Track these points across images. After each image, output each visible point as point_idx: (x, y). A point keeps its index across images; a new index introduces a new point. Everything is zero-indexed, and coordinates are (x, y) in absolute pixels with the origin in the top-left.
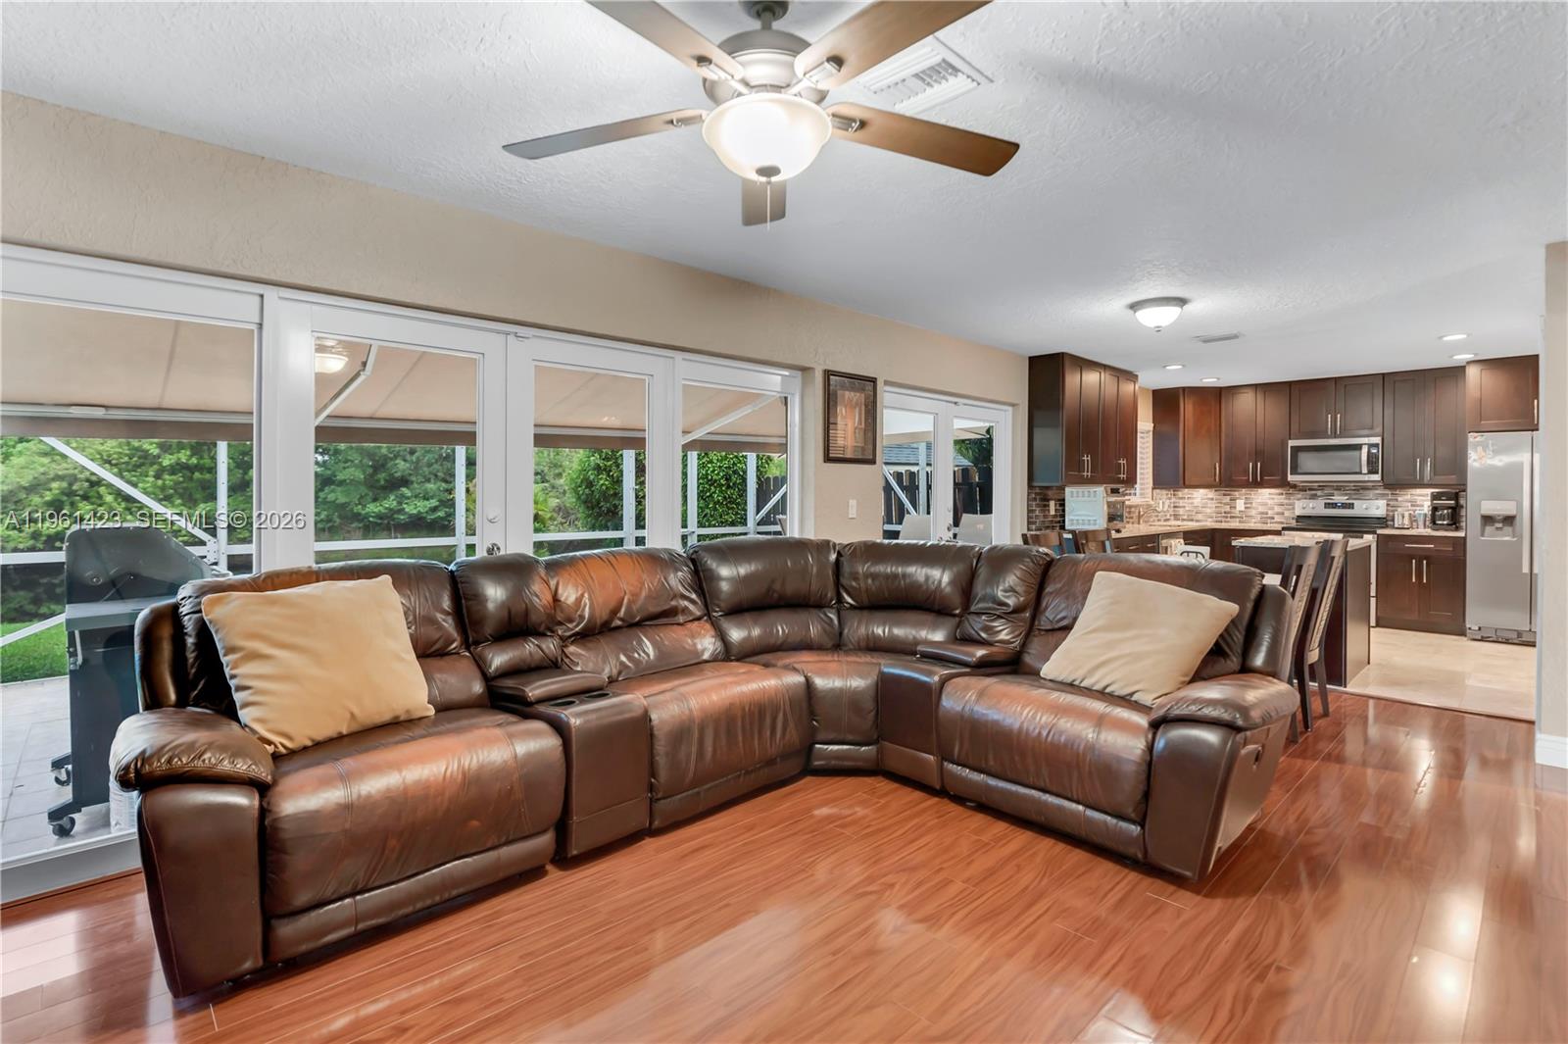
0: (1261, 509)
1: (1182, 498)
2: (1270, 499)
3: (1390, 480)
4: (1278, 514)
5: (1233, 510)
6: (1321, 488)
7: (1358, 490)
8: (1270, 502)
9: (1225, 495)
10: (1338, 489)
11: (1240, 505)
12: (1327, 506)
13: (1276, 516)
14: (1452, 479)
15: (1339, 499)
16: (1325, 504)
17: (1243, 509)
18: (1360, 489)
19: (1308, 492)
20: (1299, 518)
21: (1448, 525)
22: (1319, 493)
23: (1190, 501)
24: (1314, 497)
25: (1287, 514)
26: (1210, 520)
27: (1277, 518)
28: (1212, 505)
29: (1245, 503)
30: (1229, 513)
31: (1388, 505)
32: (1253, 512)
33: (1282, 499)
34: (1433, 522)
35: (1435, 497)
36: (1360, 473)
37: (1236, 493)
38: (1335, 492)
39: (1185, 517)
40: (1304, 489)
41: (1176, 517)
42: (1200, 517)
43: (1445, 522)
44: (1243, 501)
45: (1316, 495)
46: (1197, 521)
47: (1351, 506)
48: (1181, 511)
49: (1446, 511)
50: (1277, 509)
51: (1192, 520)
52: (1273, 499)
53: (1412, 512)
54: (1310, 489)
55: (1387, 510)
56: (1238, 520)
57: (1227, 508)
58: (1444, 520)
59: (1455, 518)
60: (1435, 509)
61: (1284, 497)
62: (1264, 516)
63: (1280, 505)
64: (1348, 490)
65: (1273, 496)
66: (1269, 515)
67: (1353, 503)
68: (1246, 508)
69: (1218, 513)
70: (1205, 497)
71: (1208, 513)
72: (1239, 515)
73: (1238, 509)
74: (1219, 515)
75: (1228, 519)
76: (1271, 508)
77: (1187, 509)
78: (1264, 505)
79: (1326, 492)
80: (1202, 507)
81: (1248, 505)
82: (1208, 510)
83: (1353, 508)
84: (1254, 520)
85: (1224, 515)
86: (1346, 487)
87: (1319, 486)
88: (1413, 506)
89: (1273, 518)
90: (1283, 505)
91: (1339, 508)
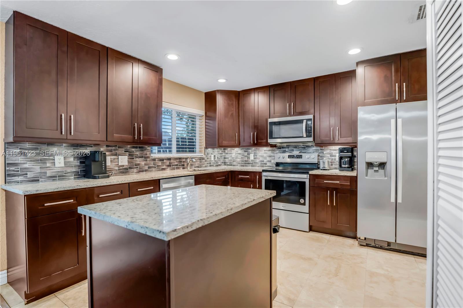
0: (261, 159)
1: (227, 153)
2: (265, 153)
3: (318, 141)
4: (268, 161)
5: (249, 160)
6: (288, 147)
7: (305, 148)
8: (265, 155)
9: (245, 151)
10: (296, 147)
11: (252, 157)
12: (290, 157)
13: (268, 163)
14: (349, 140)
15: (296, 153)
16: (289, 156)
17: (253, 159)
18: (305, 147)
19: (282, 149)
20: (278, 164)
21: (348, 167)
22: (287, 150)
23: (231, 155)
24: (284, 152)
25: (273, 161)
26: (239, 165)
27: (268, 164)
28: (240, 156)
29: (254, 156)
30: (247, 161)
31: (318, 156)
32: (258, 161)
33: (270, 153)
34: (340, 166)
35: (341, 151)
36: (302, 137)
37: (250, 151)
38: (294, 149)
39: (229, 164)
40: (280, 148)
41: (225, 163)
42: (235, 163)
43: (346, 166)
44: (253, 154)
45: (285, 151)
46: (234, 166)
47: (300, 157)
48: (227, 160)
49: (346, 159)
50: (268, 159)
51: (231, 165)
52: (266, 153)
53: (330, 161)
54: (283, 148)
55: (318, 159)
56: (251, 165)
57: (246, 159)
58: (346, 165)
59: (352, 164)
60: (341, 158)
61: (271, 152)
62: (263, 163)
63: (269, 157)
64: (300, 147)
65: (266, 152)
66: (265, 162)
67: (302, 155)
68: (254, 158)
69: (242, 161)
70: (237, 153)
71: (238, 161)
72: (252, 163)
73: (251, 159)
74: (243, 162)
75: (247, 165)
76: (265, 158)
77: (229, 159)
78: (262, 156)
79: (290, 149)
80: (236, 158)
81: (255, 157)
82: (238, 160)
83: (302, 158)
84: (258, 165)
85: (245, 162)
86: (298, 146)
87: (287, 146)
88: (330, 156)
89: (266, 164)
90: (270, 157)
91: (295, 158)
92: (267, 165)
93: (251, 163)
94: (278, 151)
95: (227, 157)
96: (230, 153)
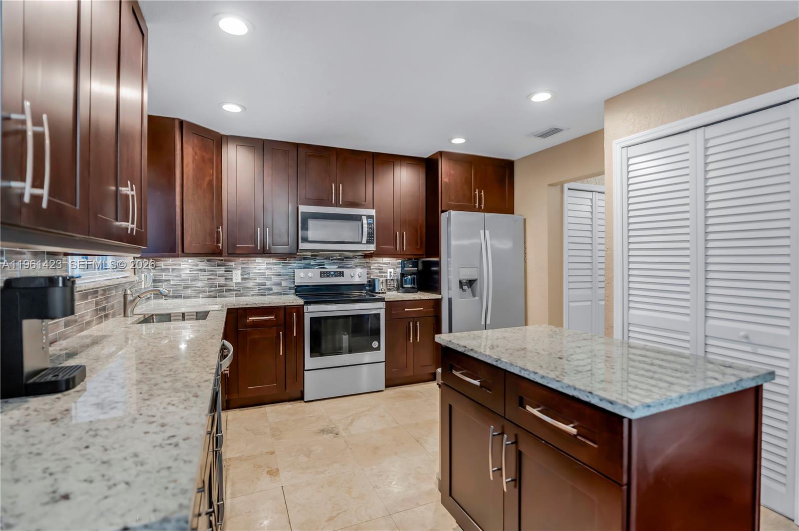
0: (259, 280)
1: (163, 270)
2: (267, 269)
4: (275, 284)
5: (229, 283)
6: (314, 257)
7: (343, 260)
8: (268, 272)
9: (218, 265)
10: (328, 258)
11: (237, 276)
12: (322, 274)
13: (273, 287)
16: (321, 272)
17: (240, 281)
18: (354, 258)
20: (298, 288)
22: (312, 262)
23: (176, 273)
24: (307, 266)
25: (284, 284)
26: (201, 295)
27: (276, 290)
28: (203, 276)
29: (241, 275)
30: (225, 286)
32: (251, 284)
33: (279, 269)
36: (360, 243)
37: (232, 264)
43: (411, 286)
44: (240, 272)
45: (309, 264)
47: (341, 274)
49: (411, 277)
50: (275, 279)
51: (180, 297)
52: (271, 269)
54: (304, 259)
56: (234, 293)
57: (222, 281)
58: (409, 284)
61: (281, 266)
62: (262, 287)
63: (277, 275)
64: (335, 258)
65: (271, 266)
66: (267, 287)
67: (343, 272)
68: (243, 279)
69: (212, 287)
70: (195, 268)
71: (199, 287)
72: (236, 288)
73: (234, 281)
74: (213, 289)
75: (224, 293)
76: (269, 279)
77: (172, 282)
78: (262, 275)
79: (318, 261)
80: (192, 280)
81: (246, 276)
82: (200, 284)
83: (343, 276)
84: (252, 293)
85: (218, 288)
86: (331, 256)
87: (312, 256)
88: (380, 272)
89: (271, 289)
90: (280, 275)
91: (332, 277)
92: (271, 292)
93: (236, 290)
94: (295, 265)
95: (164, 278)
96: (173, 269)
